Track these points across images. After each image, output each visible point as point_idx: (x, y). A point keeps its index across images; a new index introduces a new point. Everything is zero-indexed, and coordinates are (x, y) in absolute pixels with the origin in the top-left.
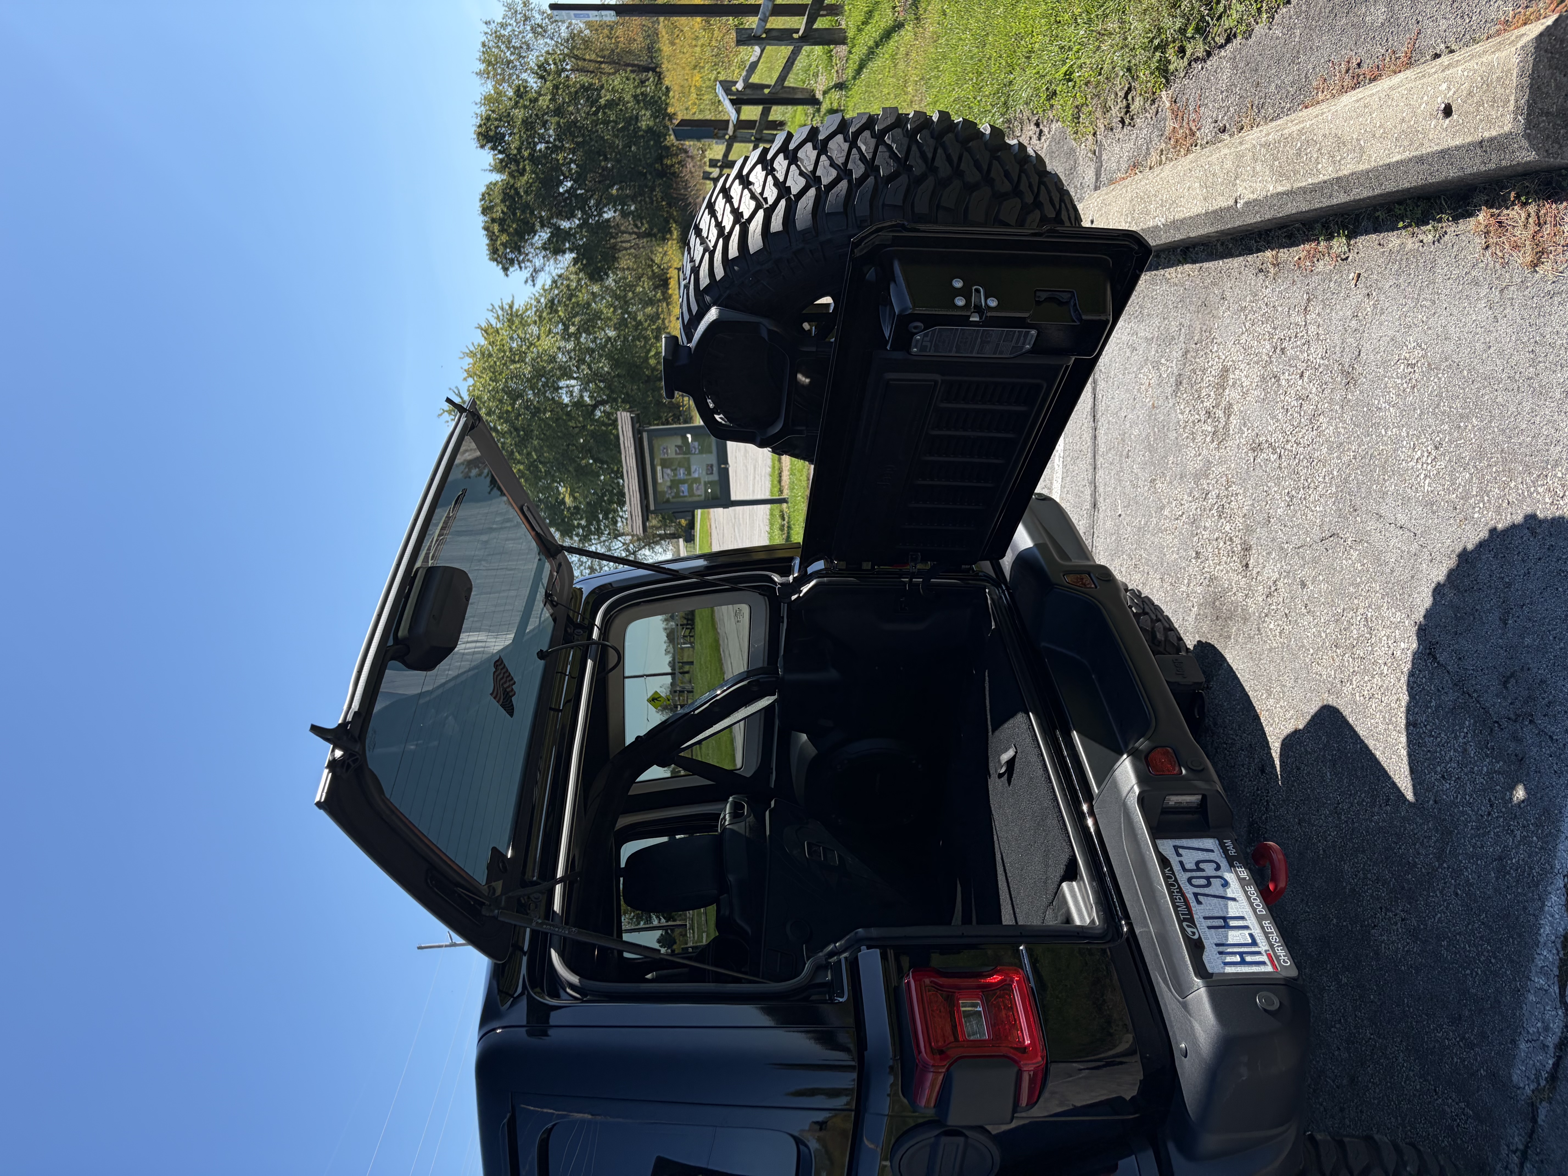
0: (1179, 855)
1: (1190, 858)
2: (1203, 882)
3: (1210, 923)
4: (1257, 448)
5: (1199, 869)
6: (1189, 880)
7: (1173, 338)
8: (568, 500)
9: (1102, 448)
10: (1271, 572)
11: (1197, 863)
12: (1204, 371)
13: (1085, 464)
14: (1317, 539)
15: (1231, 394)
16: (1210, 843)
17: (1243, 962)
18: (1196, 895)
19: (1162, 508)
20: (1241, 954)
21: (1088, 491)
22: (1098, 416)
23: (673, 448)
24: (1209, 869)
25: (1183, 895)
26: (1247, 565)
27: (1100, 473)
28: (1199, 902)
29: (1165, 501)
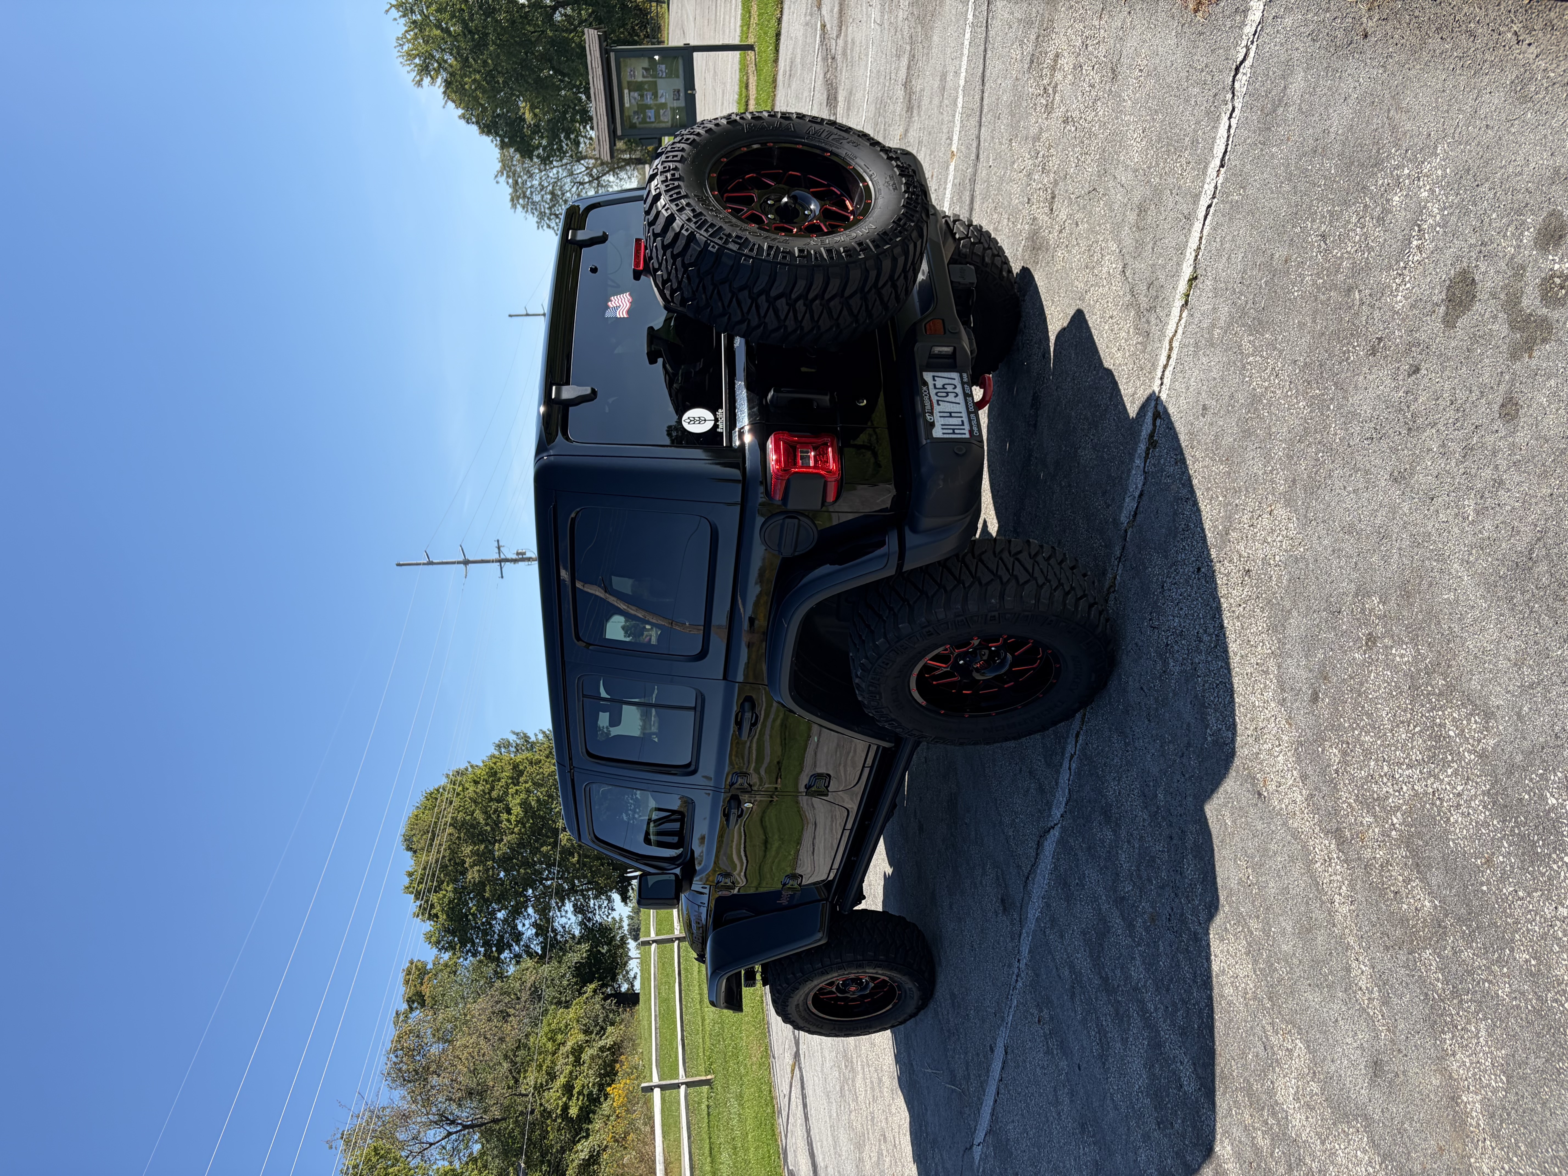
0: (934, 380)
1: (939, 383)
2: (945, 394)
3: (942, 414)
4: (1066, 122)
5: (944, 388)
6: (936, 394)
7: (1032, 23)
8: (528, 116)
9: (985, 110)
10: (1063, 215)
11: (943, 385)
12: (1046, 53)
13: (974, 121)
14: (1087, 191)
15: (1059, 76)
16: (955, 375)
17: (954, 433)
18: (938, 401)
19: (1014, 163)
20: (954, 430)
21: (975, 145)
22: (986, 80)
23: (641, 71)
24: (949, 388)
25: (931, 401)
26: (1052, 210)
27: (983, 129)
28: (939, 404)
29: (1016, 157)
